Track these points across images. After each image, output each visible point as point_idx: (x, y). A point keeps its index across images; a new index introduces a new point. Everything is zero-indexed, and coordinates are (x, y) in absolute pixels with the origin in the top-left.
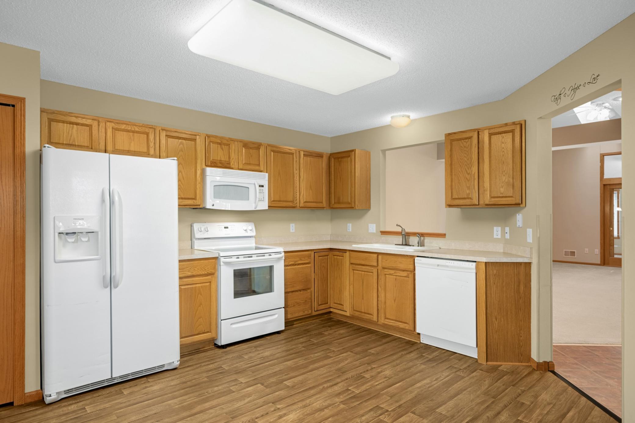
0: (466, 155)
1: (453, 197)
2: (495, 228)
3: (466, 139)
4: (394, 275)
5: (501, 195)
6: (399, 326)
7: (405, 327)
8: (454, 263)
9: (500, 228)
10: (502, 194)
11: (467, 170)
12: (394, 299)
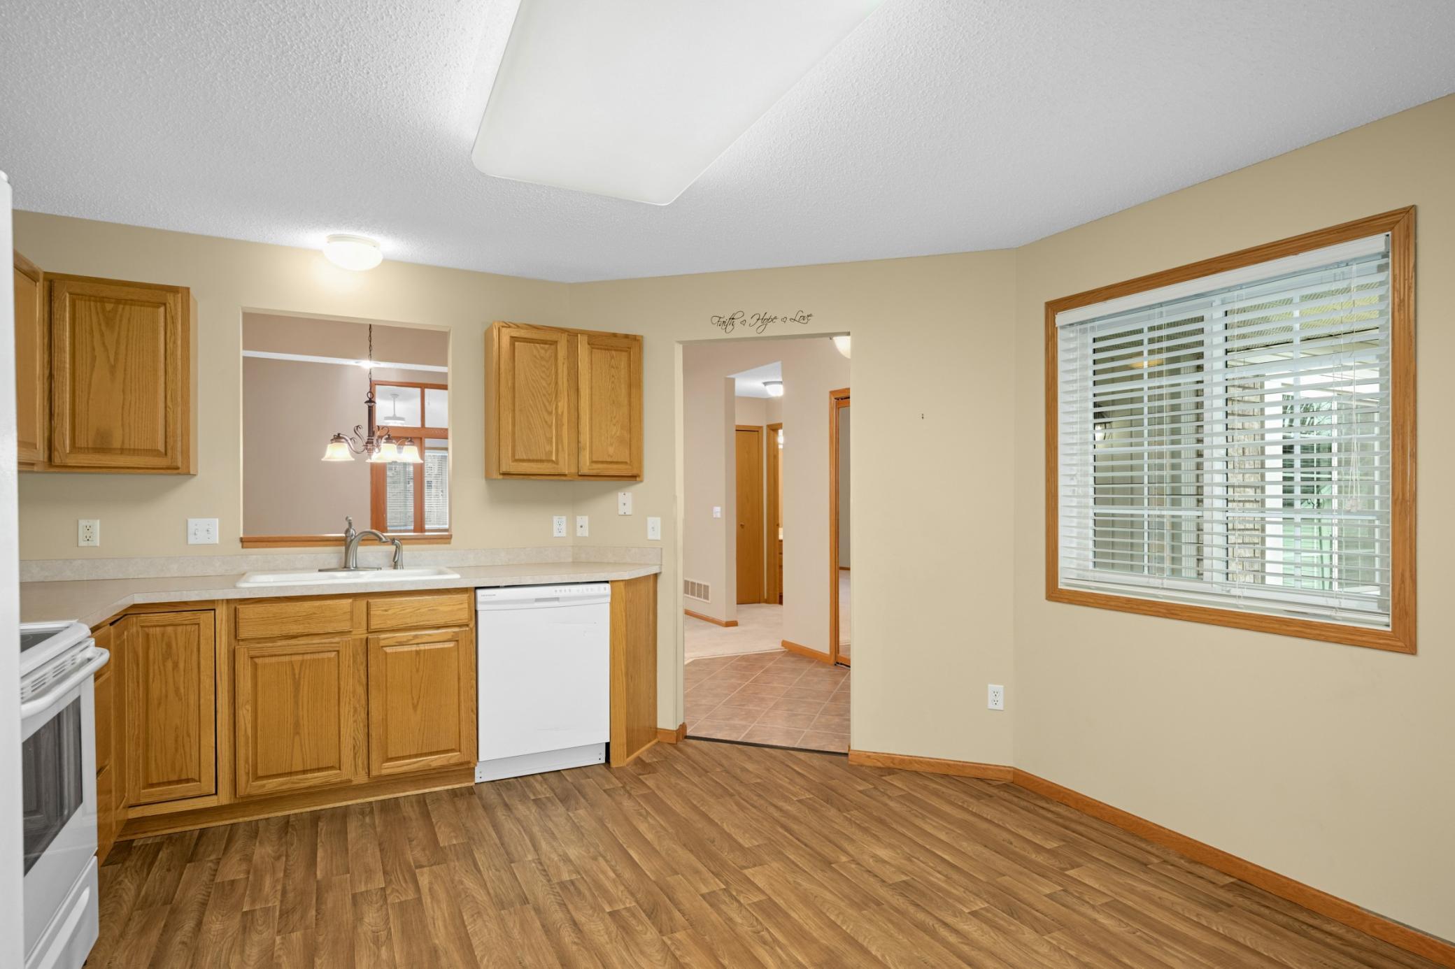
0: (544, 376)
1: (517, 457)
2: (556, 519)
3: (546, 344)
4: (411, 642)
5: (609, 460)
6: (430, 766)
7: (448, 761)
8: (570, 590)
9: (564, 518)
10: (612, 457)
11: (547, 404)
12: (413, 704)
